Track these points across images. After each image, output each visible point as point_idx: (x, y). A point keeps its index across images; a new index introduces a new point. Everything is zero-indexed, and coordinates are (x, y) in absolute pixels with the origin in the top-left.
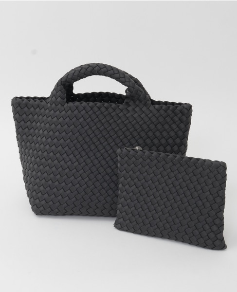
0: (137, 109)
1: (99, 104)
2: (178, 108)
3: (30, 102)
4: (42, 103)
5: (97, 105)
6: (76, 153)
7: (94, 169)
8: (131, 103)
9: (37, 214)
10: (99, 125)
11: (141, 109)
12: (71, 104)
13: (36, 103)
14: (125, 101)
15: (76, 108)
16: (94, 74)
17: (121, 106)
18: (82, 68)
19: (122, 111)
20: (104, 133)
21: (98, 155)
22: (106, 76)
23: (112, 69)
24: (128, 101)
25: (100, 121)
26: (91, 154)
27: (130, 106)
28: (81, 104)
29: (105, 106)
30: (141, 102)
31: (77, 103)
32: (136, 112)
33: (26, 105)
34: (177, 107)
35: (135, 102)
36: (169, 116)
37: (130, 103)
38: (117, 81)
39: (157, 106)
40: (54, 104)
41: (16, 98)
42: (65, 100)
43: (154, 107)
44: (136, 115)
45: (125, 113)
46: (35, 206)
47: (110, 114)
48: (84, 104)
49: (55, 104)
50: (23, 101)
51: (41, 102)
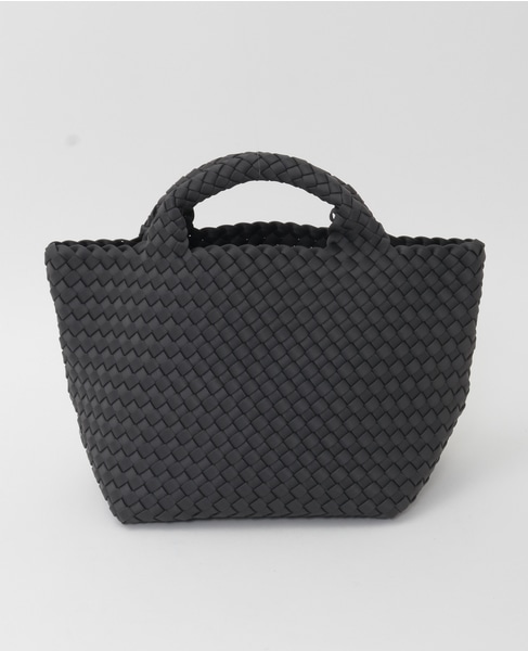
0: (358, 257)
1: (268, 249)
2: (453, 252)
3: (94, 253)
4: (125, 254)
5: (266, 252)
6: (220, 368)
7: (265, 405)
8: (343, 243)
9: (124, 523)
10: (271, 299)
11: (367, 257)
12: (200, 252)
13: (110, 253)
14: (330, 239)
15: (213, 261)
16: (253, 179)
17: (321, 252)
18: (224, 164)
19: (324, 264)
20: (286, 317)
21: (274, 370)
22: (282, 182)
23: (298, 165)
24: (336, 240)
25: (275, 289)
26: (256, 369)
27: (340, 250)
28: (226, 249)
29: (284, 252)
30: (366, 240)
31: (216, 249)
32: (357, 264)
33: (84, 260)
34: (450, 249)
35: (351, 242)
36: (432, 270)
37: (341, 245)
38: (310, 192)
39: (403, 248)
40: (157, 254)
41: (57, 243)
42: (187, 243)
43: (399, 251)
44: (356, 273)
45: (332, 269)
46: (121, 502)
47: (296, 271)
48: (234, 249)
49: (161, 254)
50: (75, 250)
51: (123, 250)
